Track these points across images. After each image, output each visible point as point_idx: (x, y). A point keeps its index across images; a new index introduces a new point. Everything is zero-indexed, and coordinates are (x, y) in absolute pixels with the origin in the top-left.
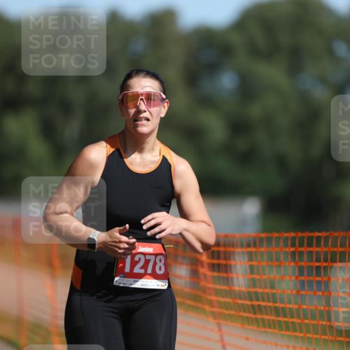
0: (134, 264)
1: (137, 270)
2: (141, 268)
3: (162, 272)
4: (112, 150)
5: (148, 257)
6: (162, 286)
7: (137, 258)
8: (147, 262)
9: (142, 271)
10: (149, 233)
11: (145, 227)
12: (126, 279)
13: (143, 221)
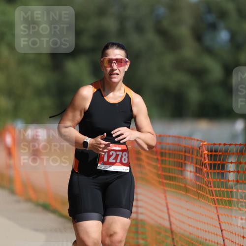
0: (109, 157)
1: (111, 160)
2: (114, 159)
3: (126, 161)
4: (96, 90)
5: (118, 153)
6: (126, 170)
7: (111, 153)
8: (117, 156)
9: (114, 161)
10: (116, 140)
11: (114, 136)
12: (104, 166)
13: (112, 132)
